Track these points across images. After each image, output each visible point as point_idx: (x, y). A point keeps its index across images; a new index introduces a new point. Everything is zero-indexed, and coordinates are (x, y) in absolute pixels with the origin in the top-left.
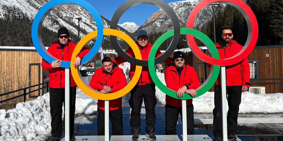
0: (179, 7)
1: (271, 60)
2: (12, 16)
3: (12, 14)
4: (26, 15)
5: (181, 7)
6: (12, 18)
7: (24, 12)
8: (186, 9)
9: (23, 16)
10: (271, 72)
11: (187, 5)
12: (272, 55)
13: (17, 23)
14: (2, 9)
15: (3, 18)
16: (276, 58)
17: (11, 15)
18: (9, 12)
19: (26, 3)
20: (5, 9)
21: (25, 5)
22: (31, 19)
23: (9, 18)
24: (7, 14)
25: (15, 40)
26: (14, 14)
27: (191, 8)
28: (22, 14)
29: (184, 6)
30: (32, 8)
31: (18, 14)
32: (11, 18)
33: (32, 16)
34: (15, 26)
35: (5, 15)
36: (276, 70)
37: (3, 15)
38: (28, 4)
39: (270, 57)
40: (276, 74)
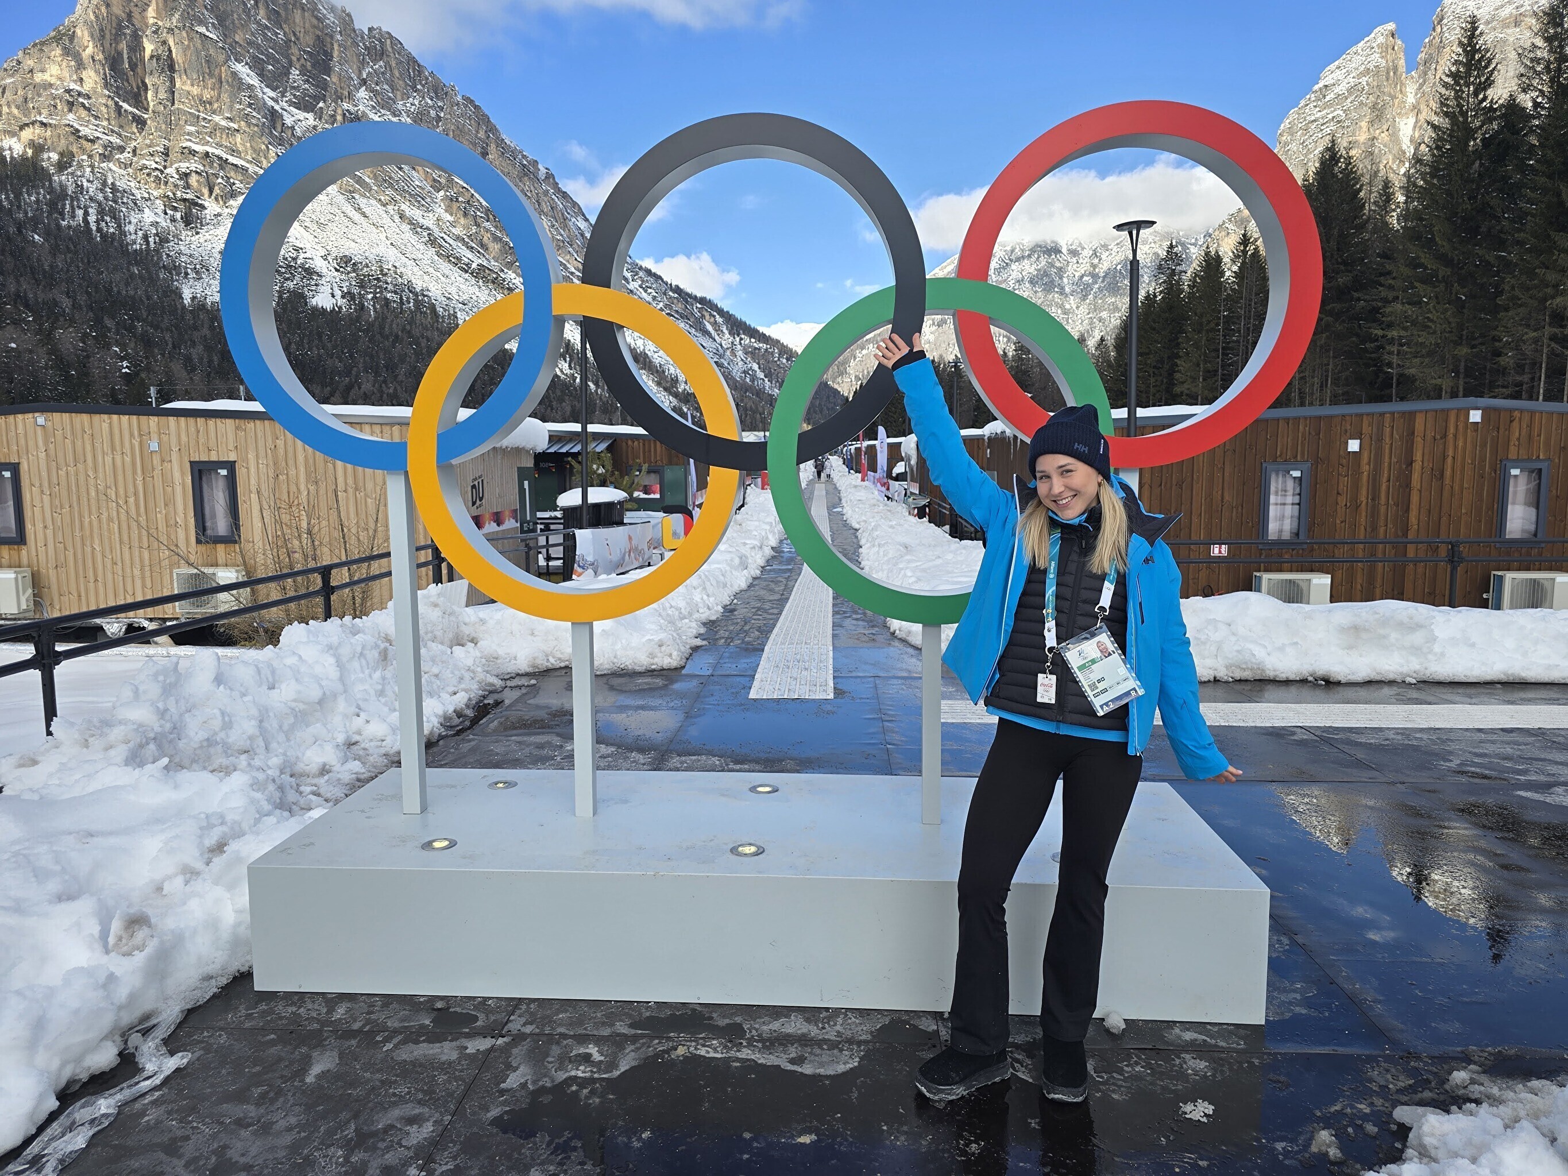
0: (1011, 260)
1: (1369, 464)
2: (375, 297)
3: (375, 293)
4: (425, 296)
5: (1018, 260)
6: (374, 306)
7: (419, 285)
8: (1039, 270)
9: (416, 301)
10: (1364, 514)
11: (1044, 253)
12: (1374, 444)
13: (394, 326)
14: (337, 270)
15: (340, 308)
16: (1390, 458)
17: (370, 296)
18: (362, 285)
19: (422, 248)
20: (349, 273)
21: (420, 256)
22: (445, 310)
23: (362, 307)
24: (356, 291)
25: (391, 391)
26: (381, 292)
27: (1058, 264)
28: (411, 291)
29: (1029, 256)
30: (445, 267)
31: (396, 293)
32: (369, 305)
33: (449, 298)
34: (388, 339)
35: (348, 295)
36: (1383, 509)
37: (343, 297)
38: (430, 253)
39: (1365, 456)
40: (1382, 523)
